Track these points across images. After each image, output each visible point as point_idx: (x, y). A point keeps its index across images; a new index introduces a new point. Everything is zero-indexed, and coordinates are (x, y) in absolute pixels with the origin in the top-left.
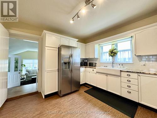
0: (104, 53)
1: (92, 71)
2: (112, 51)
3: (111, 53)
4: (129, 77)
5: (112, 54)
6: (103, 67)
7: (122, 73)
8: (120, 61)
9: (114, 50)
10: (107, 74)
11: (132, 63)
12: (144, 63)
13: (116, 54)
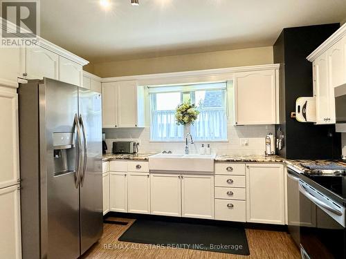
0: (162, 113)
1: (135, 170)
2: (186, 111)
3: (183, 117)
4: (230, 173)
5: (186, 119)
6: (161, 155)
7: (217, 165)
8: (201, 135)
9: (190, 107)
10: (181, 174)
11: (227, 140)
12: (246, 140)
13: (195, 118)
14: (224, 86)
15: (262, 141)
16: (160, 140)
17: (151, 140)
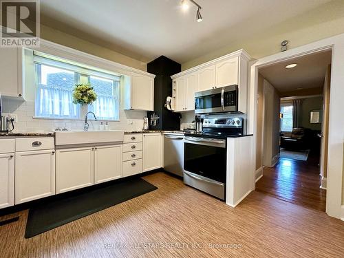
2: (86, 91)
3: (83, 96)
4: (133, 141)
5: (86, 99)
10: (94, 146)
11: (118, 120)
12: (131, 121)
13: (94, 99)
14: (118, 79)
15: (141, 122)
16: (49, 117)
17: (36, 116)
